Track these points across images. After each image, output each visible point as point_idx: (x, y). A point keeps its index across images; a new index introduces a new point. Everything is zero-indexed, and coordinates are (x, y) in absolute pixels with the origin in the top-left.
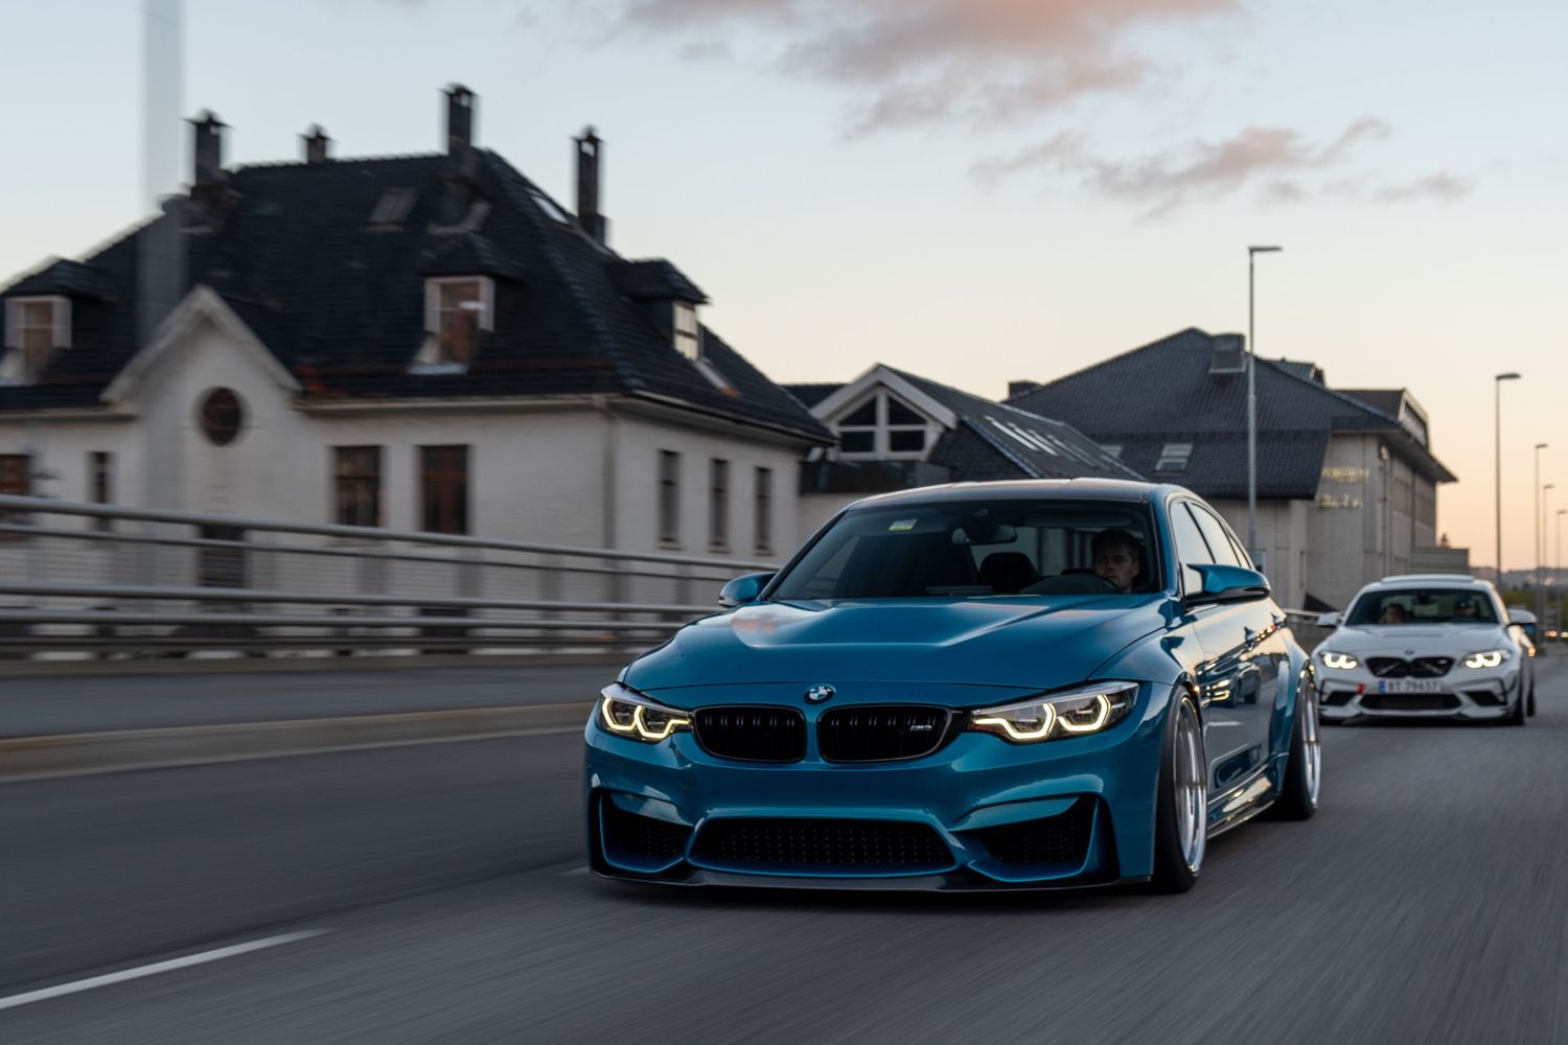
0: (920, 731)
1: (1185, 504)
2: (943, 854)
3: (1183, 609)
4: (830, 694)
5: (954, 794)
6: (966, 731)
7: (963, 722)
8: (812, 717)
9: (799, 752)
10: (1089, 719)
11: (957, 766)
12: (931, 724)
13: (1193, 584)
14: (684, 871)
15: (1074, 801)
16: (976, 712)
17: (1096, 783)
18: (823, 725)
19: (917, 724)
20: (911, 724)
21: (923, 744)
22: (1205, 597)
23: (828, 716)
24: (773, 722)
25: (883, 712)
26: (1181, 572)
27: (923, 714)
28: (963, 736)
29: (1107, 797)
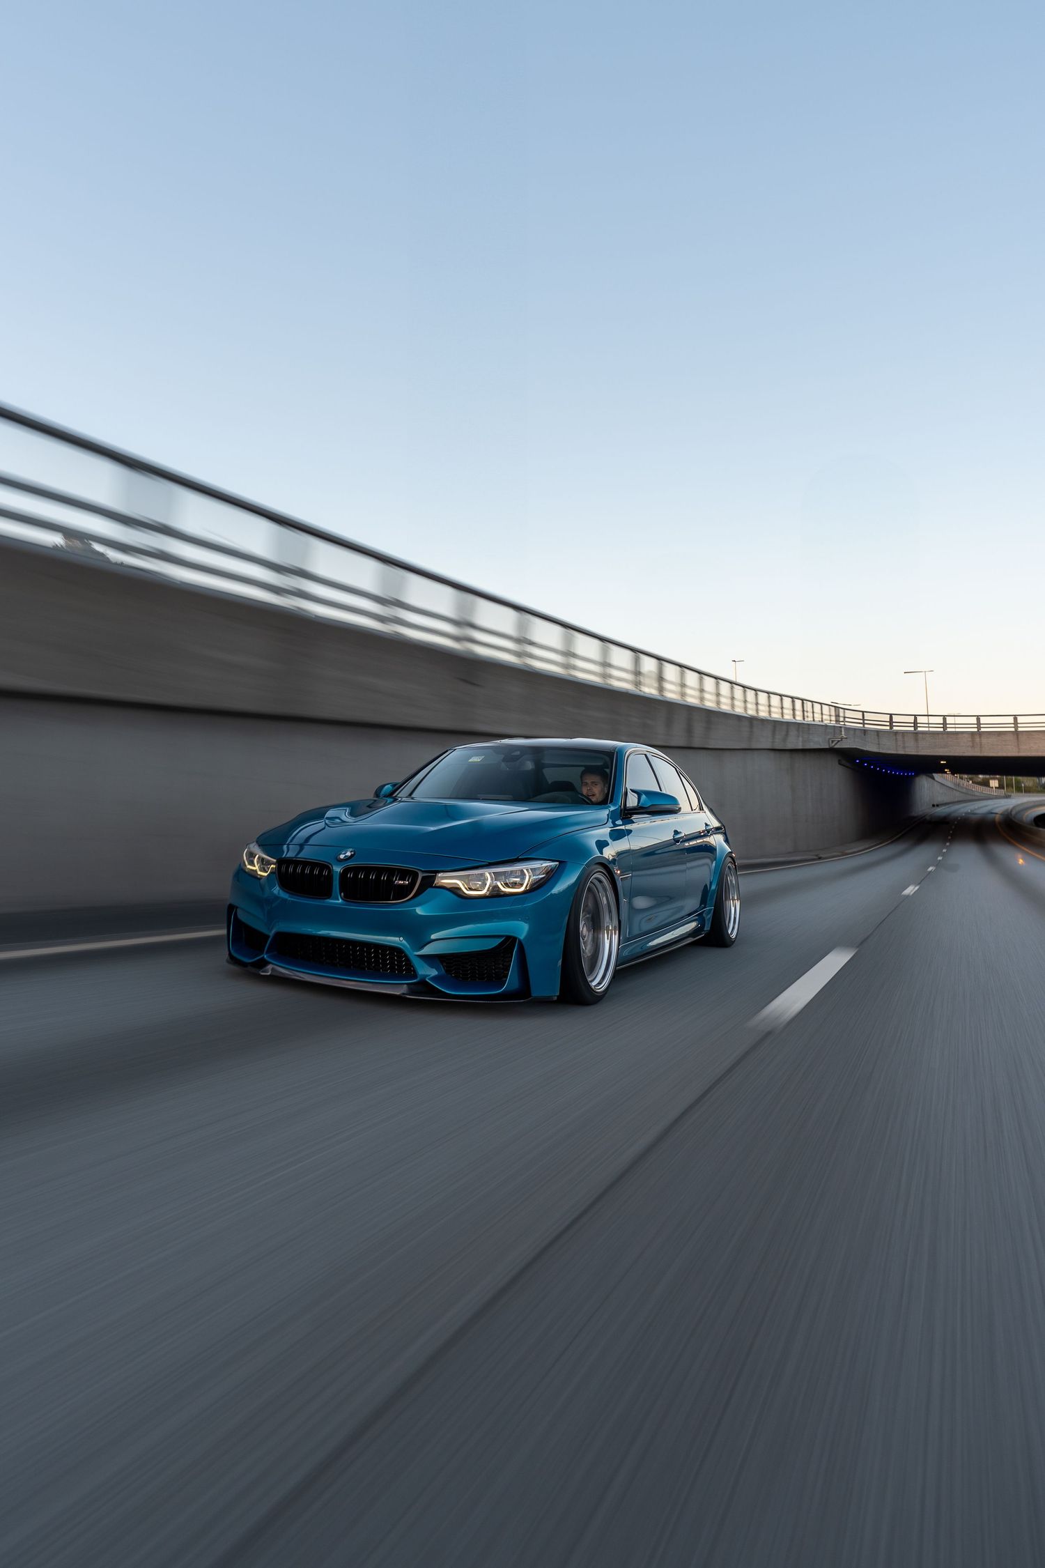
0: (400, 885)
1: (646, 755)
2: (410, 971)
3: (627, 814)
4: (352, 856)
5: (418, 930)
6: (432, 887)
7: (429, 882)
8: (338, 869)
9: (328, 894)
10: (515, 885)
11: (420, 911)
12: (408, 881)
13: (632, 801)
14: (262, 964)
15: (501, 940)
16: (440, 875)
17: (521, 929)
18: (343, 875)
19: (399, 880)
20: (396, 880)
21: (402, 892)
22: (639, 810)
23: (346, 871)
24: (316, 872)
25: (380, 871)
26: (626, 794)
27: (403, 874)
28: (429, 890)
29: (524, 943)
